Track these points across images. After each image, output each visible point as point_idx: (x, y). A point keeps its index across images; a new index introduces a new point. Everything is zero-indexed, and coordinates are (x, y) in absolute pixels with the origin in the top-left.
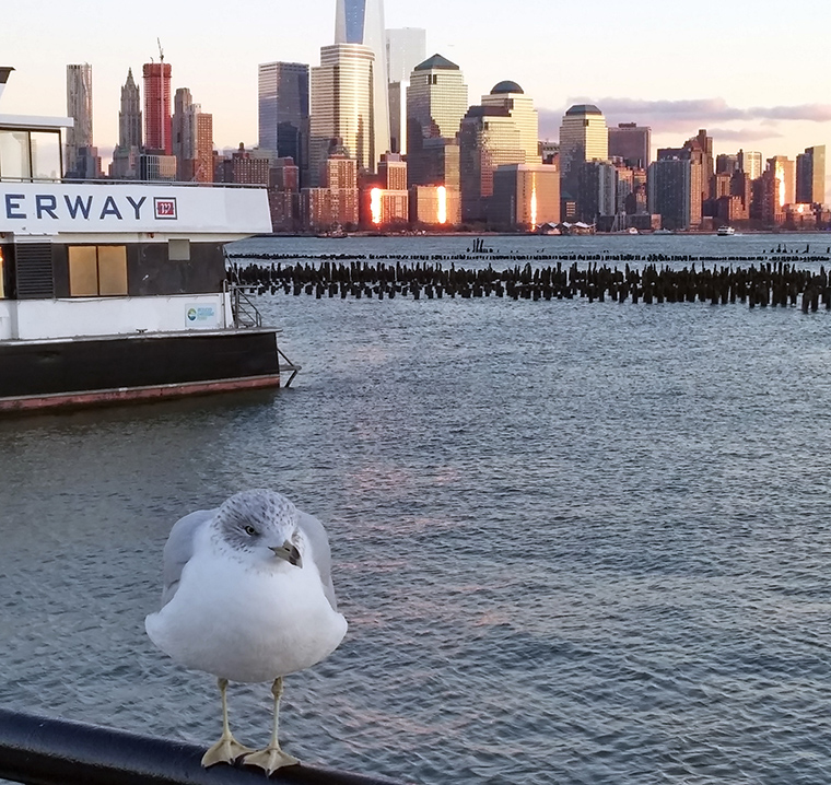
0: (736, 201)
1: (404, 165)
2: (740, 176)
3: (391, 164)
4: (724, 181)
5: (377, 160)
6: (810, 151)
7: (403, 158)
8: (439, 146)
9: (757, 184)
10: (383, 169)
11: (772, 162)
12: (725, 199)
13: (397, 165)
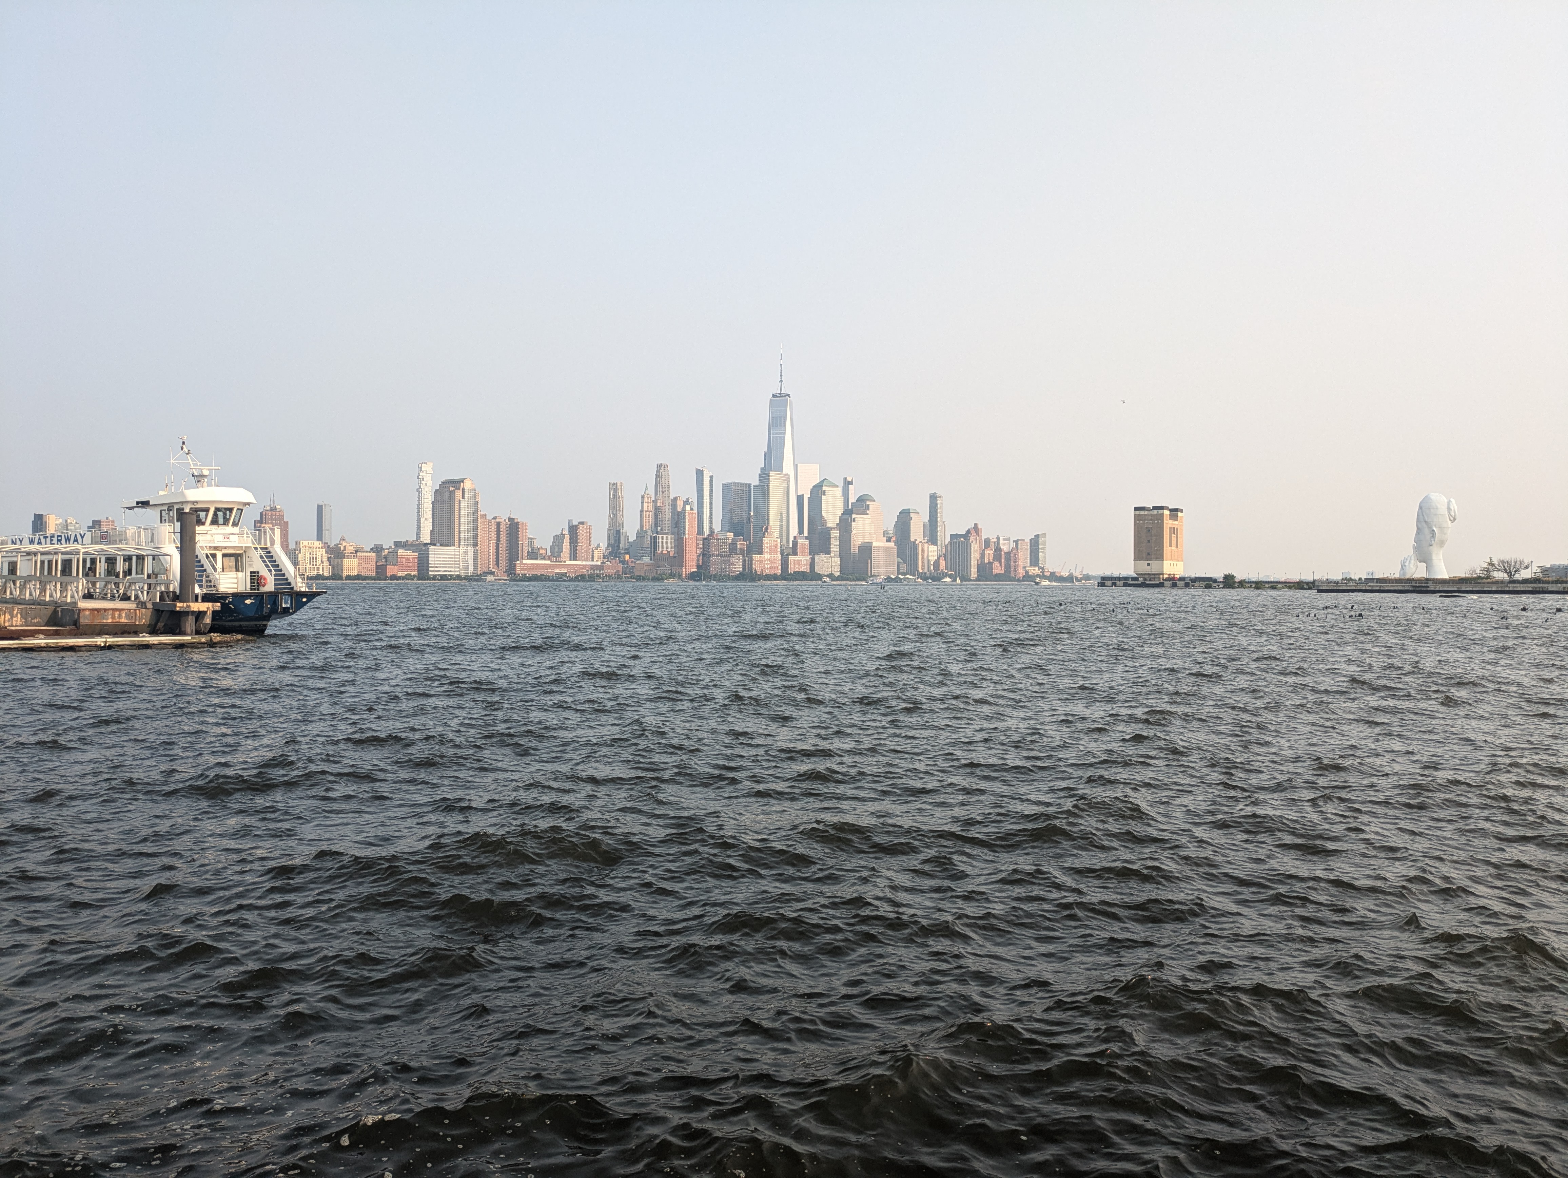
0: (996, 564)
1: (807, 542)
2: (998, 550)
3: (800, 541)
4: (990, 553)
5: (791, 539)
6: (1037, 536)
7: (806, 538)
8: (827, 532)
9: (1008, 554)
10: (795, 544)
11: (1016, 542)
12: (990, 563)
13: (803, 543)
